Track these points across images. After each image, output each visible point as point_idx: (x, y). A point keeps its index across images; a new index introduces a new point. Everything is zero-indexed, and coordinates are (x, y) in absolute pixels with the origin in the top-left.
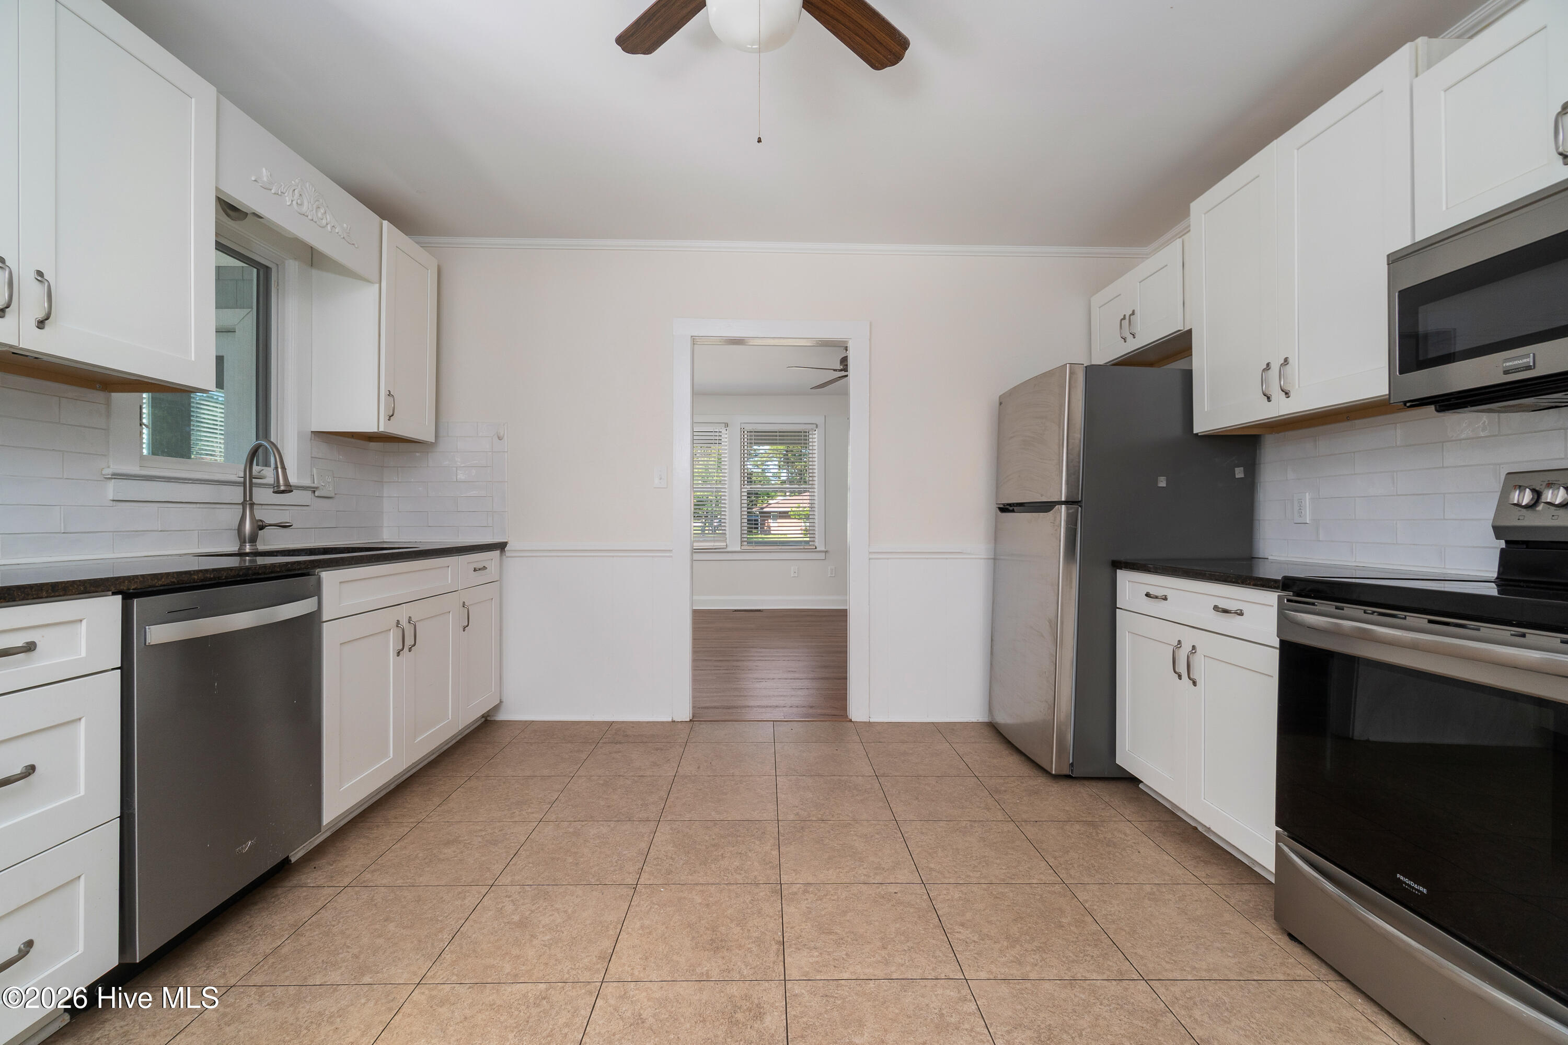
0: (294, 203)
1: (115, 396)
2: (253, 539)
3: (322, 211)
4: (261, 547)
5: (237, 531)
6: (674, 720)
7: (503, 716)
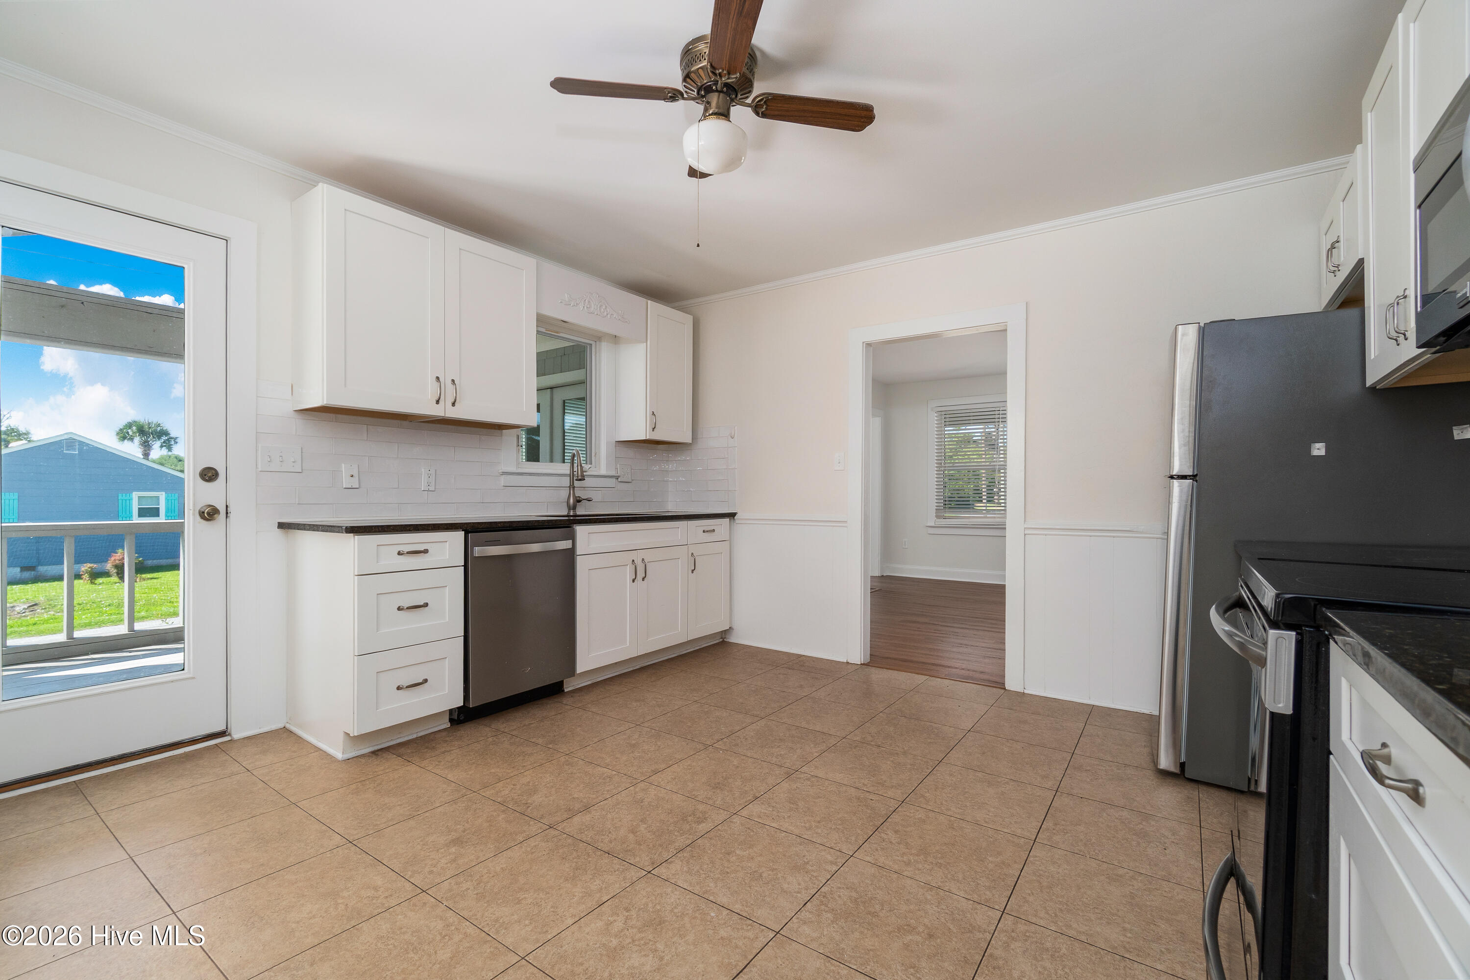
0: (585, 308)
1: (504, 431)
2: (574, 508)
3: (604, 307)
4: (578, 513)
5: (566, 503)
6: (848, 661)
7: (733, 639)
